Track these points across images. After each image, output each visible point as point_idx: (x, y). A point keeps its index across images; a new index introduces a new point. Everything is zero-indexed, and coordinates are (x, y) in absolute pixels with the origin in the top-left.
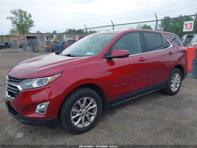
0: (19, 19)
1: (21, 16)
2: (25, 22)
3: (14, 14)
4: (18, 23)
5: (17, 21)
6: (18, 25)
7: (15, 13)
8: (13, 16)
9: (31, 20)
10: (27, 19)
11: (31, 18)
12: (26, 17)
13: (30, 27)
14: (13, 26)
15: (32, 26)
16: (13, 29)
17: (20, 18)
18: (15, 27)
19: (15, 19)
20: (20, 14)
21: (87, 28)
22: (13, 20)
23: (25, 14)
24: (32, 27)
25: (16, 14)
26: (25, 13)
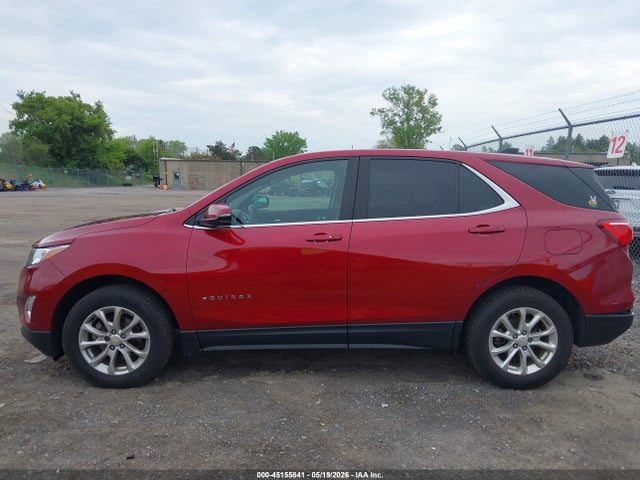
0: (401, 113)
1: (407, 105)
2: (417, 120)
3: (391, 99)
4: (399, 125)
5: (397, 118)
6: (396, 131)
7: (393, 97)
8: (387, 105)
9: (434, 116)
10: (424, 110)
11: (436, 109)
12: (421, 106)
13: (429, 135)
14: (382, 133)
15: (434, 131)
16: (383, 142)
17: (404, 111)
18: (390, 136)
19: (390, 114)
20: (406, 97)
21: (502, 136)
22: (386, 116)
23: (421, 98)
24: (433, 135)
25: (398, 99)
26: (421, 95)
